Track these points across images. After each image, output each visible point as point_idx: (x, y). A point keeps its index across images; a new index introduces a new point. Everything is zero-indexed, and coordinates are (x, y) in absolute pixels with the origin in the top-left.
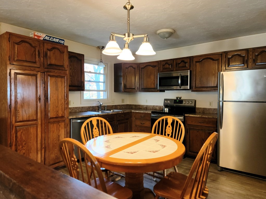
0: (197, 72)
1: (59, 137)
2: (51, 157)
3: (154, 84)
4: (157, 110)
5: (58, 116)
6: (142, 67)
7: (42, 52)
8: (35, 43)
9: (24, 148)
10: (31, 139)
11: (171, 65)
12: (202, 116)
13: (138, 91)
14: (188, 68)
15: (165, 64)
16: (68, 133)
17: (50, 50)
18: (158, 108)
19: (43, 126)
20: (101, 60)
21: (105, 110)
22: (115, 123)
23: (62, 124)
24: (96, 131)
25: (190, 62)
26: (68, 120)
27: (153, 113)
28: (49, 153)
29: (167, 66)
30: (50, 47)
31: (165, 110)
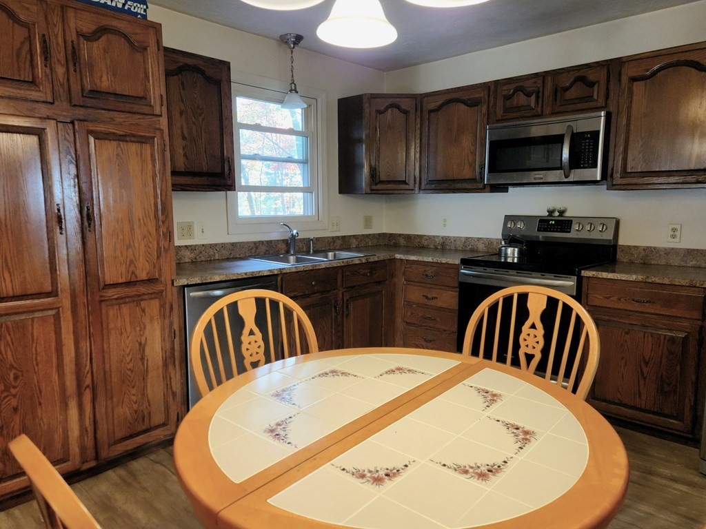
0: (632, 118)
1: (144, 351)
2: (115, 416)
3: (470, 165)
4: (477, 251)
5: (134, 279)
6: (433, 106)
7: (58, 44)
8: (28, 9)
9: (13, 391)
10: (36, 359)
11: (533, 98)
12: (648, 277)
13: (417, 188)
14: (601, 102)
15: (514, 93)
16: (177, 333)
17: (92, 37)
18: (481, 247)
19: (82, 312)
20: (293, 85)
21: (308, 253)
22: (341, 296)
23: (153, 306)
24: (253, 343)
25: (608, 81)
26: (175, 290)
27: (465, 262)
28: (109, 402)
29: (521, 99)
30: (88, 26)
31: (506, 254)
